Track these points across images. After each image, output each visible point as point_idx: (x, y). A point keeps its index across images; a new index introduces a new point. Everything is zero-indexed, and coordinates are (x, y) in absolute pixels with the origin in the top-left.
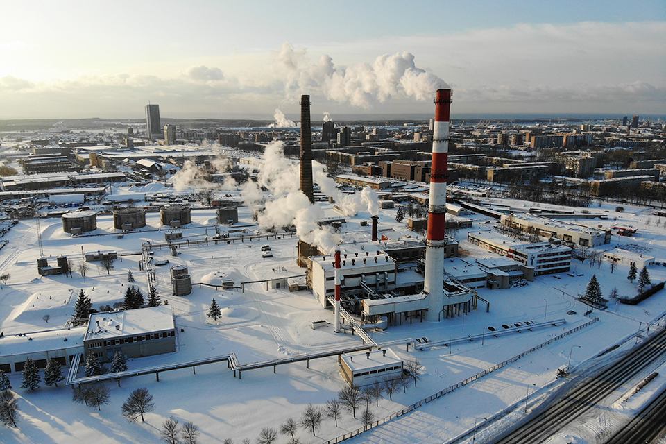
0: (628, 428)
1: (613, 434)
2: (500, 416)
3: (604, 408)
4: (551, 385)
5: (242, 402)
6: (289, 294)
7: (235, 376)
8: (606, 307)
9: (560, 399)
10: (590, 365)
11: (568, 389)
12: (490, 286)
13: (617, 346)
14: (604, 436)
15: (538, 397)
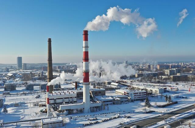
12: (114, 104)
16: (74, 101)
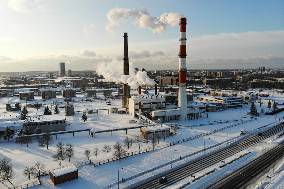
0: (276, 148)
1: (270, 150)
2: (216, 146)
3: (264, 143)
4: (239, 137)
5: (95, 143)
6: (119, 114)
7: (92, 137)
8: (260, 116)
9: (243, 141)
10: (255, 131)
11: (247, 138)
12: (208, 111)
13: (266, 126)
14: (266, 150)
15: (233, 140)
16: (163, 106)
